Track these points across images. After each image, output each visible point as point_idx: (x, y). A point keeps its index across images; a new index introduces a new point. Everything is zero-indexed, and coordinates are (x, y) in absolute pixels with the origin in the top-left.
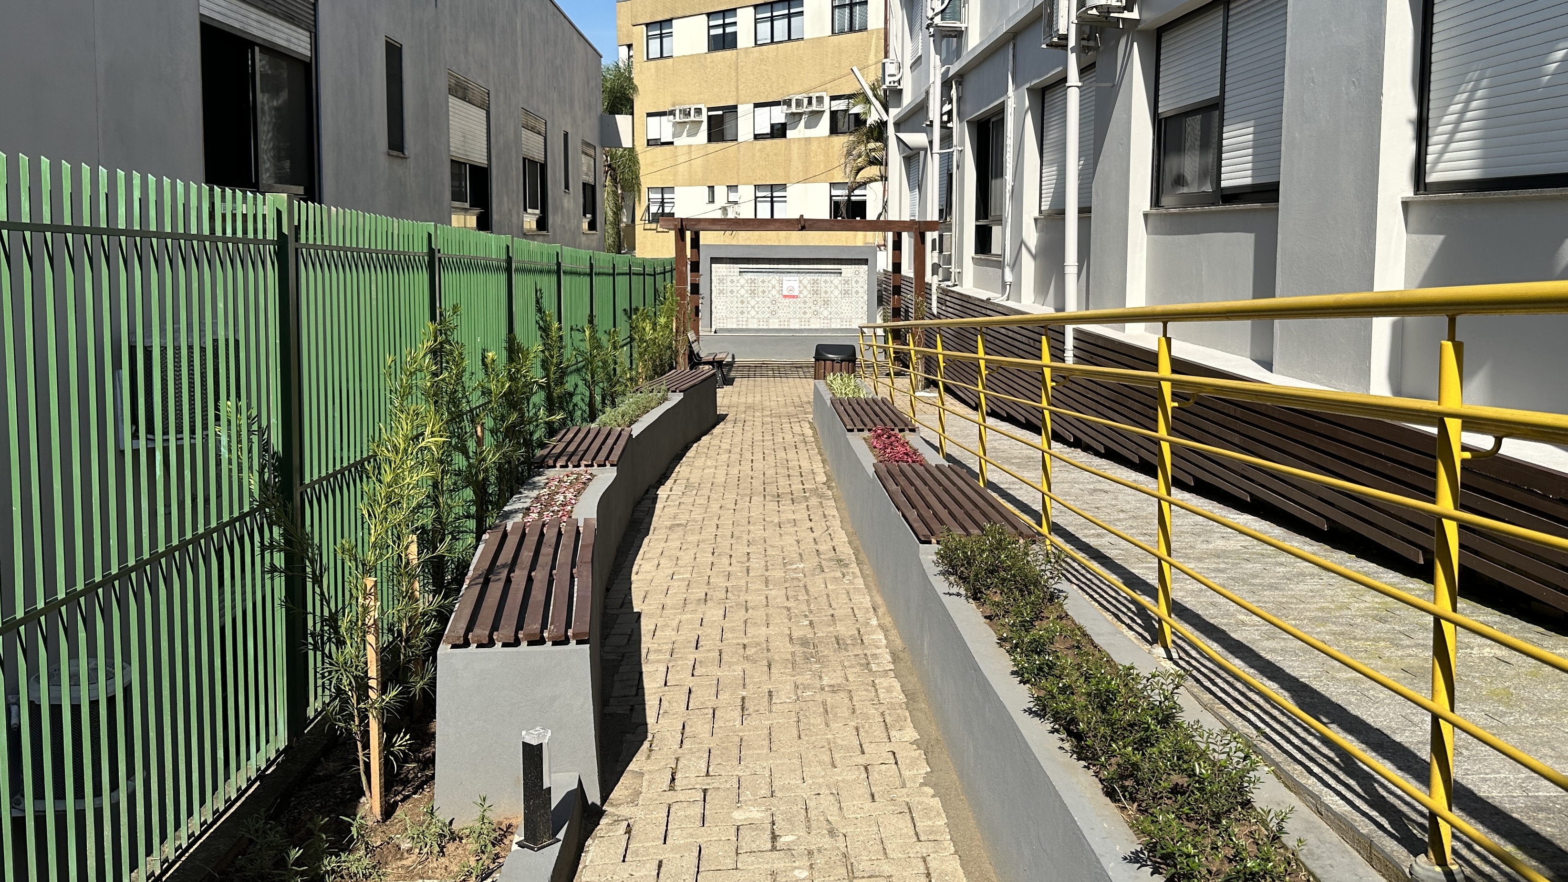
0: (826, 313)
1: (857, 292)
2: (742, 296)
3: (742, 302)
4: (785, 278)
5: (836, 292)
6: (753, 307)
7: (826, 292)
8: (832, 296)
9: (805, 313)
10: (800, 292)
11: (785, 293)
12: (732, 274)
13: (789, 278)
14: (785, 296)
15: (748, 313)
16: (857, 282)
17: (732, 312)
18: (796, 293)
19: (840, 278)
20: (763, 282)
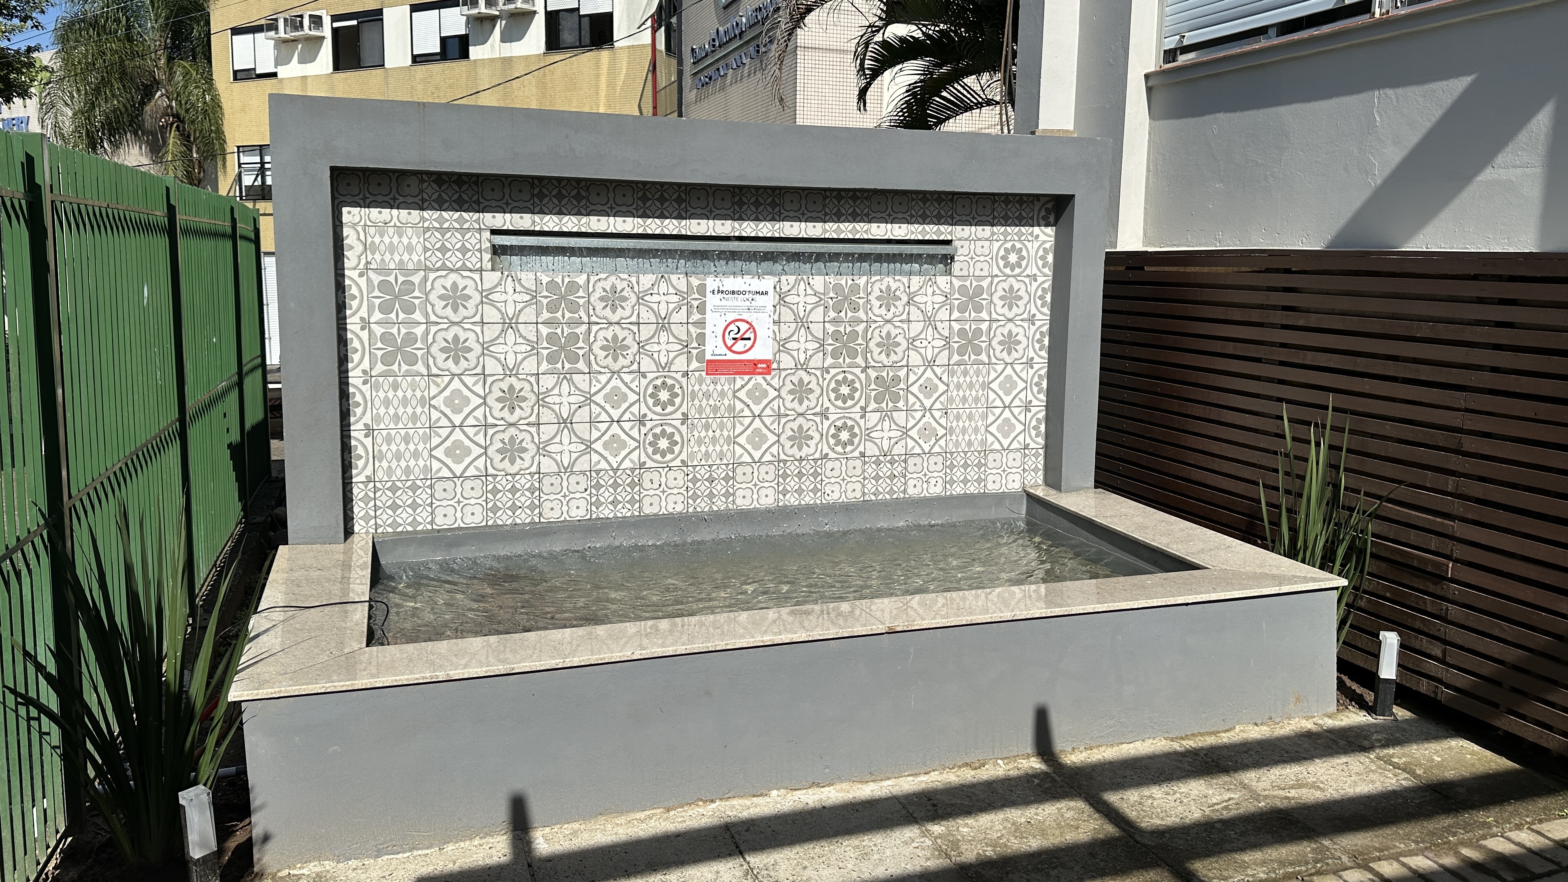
0: (885, 434)
1: (1010, 342)
2: (510, 372)
3: (511, 399)
4: (711, 283)
5: (932, 345)
6: (566, 423)
7: (888, 345)
8: (915, 359)
9: (800, 438)
10: (782, 345)
11: (715, 348)
12: (454, 259)
13: (731, 283)
14: (715, 367)
15: (542, 449)
16: (1011, 298)
17: (457, 452)
18: (762, 351)
19: (942, 280)
20: (613, 299)
